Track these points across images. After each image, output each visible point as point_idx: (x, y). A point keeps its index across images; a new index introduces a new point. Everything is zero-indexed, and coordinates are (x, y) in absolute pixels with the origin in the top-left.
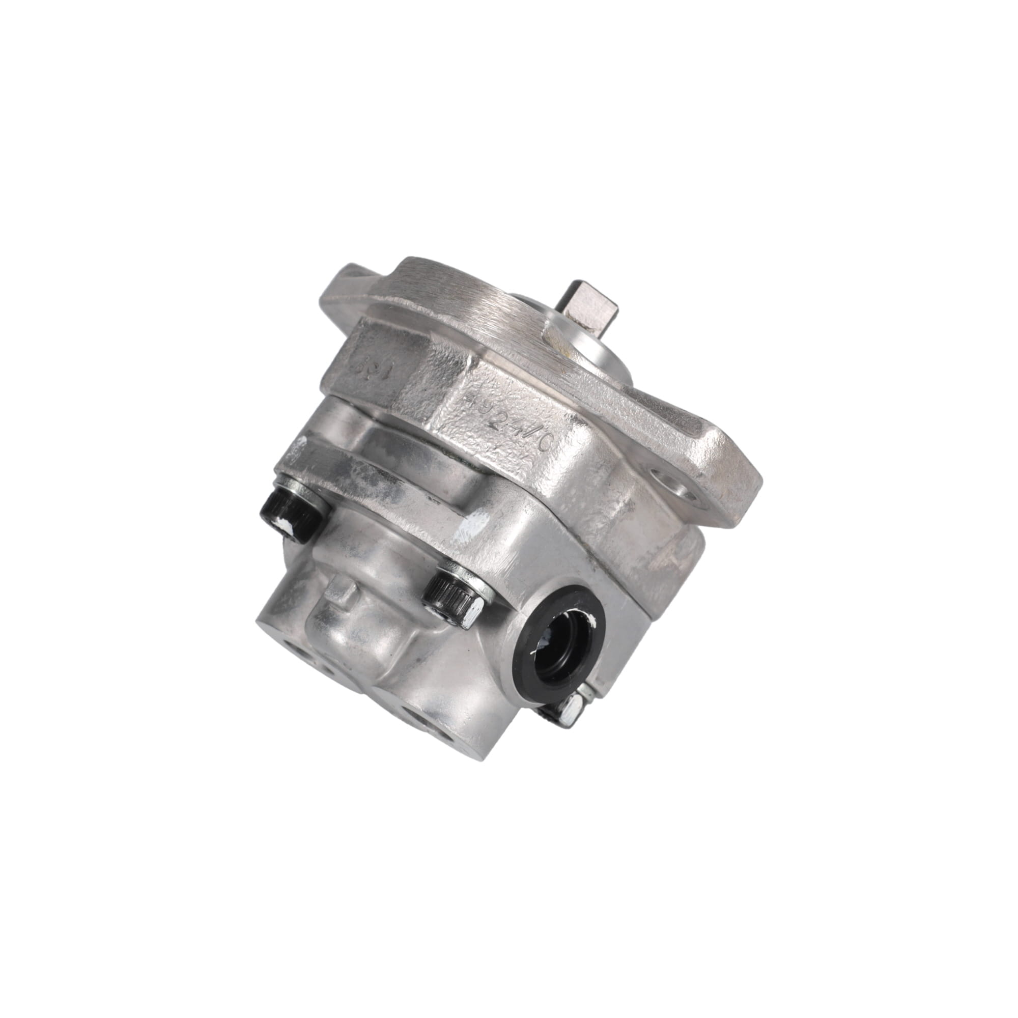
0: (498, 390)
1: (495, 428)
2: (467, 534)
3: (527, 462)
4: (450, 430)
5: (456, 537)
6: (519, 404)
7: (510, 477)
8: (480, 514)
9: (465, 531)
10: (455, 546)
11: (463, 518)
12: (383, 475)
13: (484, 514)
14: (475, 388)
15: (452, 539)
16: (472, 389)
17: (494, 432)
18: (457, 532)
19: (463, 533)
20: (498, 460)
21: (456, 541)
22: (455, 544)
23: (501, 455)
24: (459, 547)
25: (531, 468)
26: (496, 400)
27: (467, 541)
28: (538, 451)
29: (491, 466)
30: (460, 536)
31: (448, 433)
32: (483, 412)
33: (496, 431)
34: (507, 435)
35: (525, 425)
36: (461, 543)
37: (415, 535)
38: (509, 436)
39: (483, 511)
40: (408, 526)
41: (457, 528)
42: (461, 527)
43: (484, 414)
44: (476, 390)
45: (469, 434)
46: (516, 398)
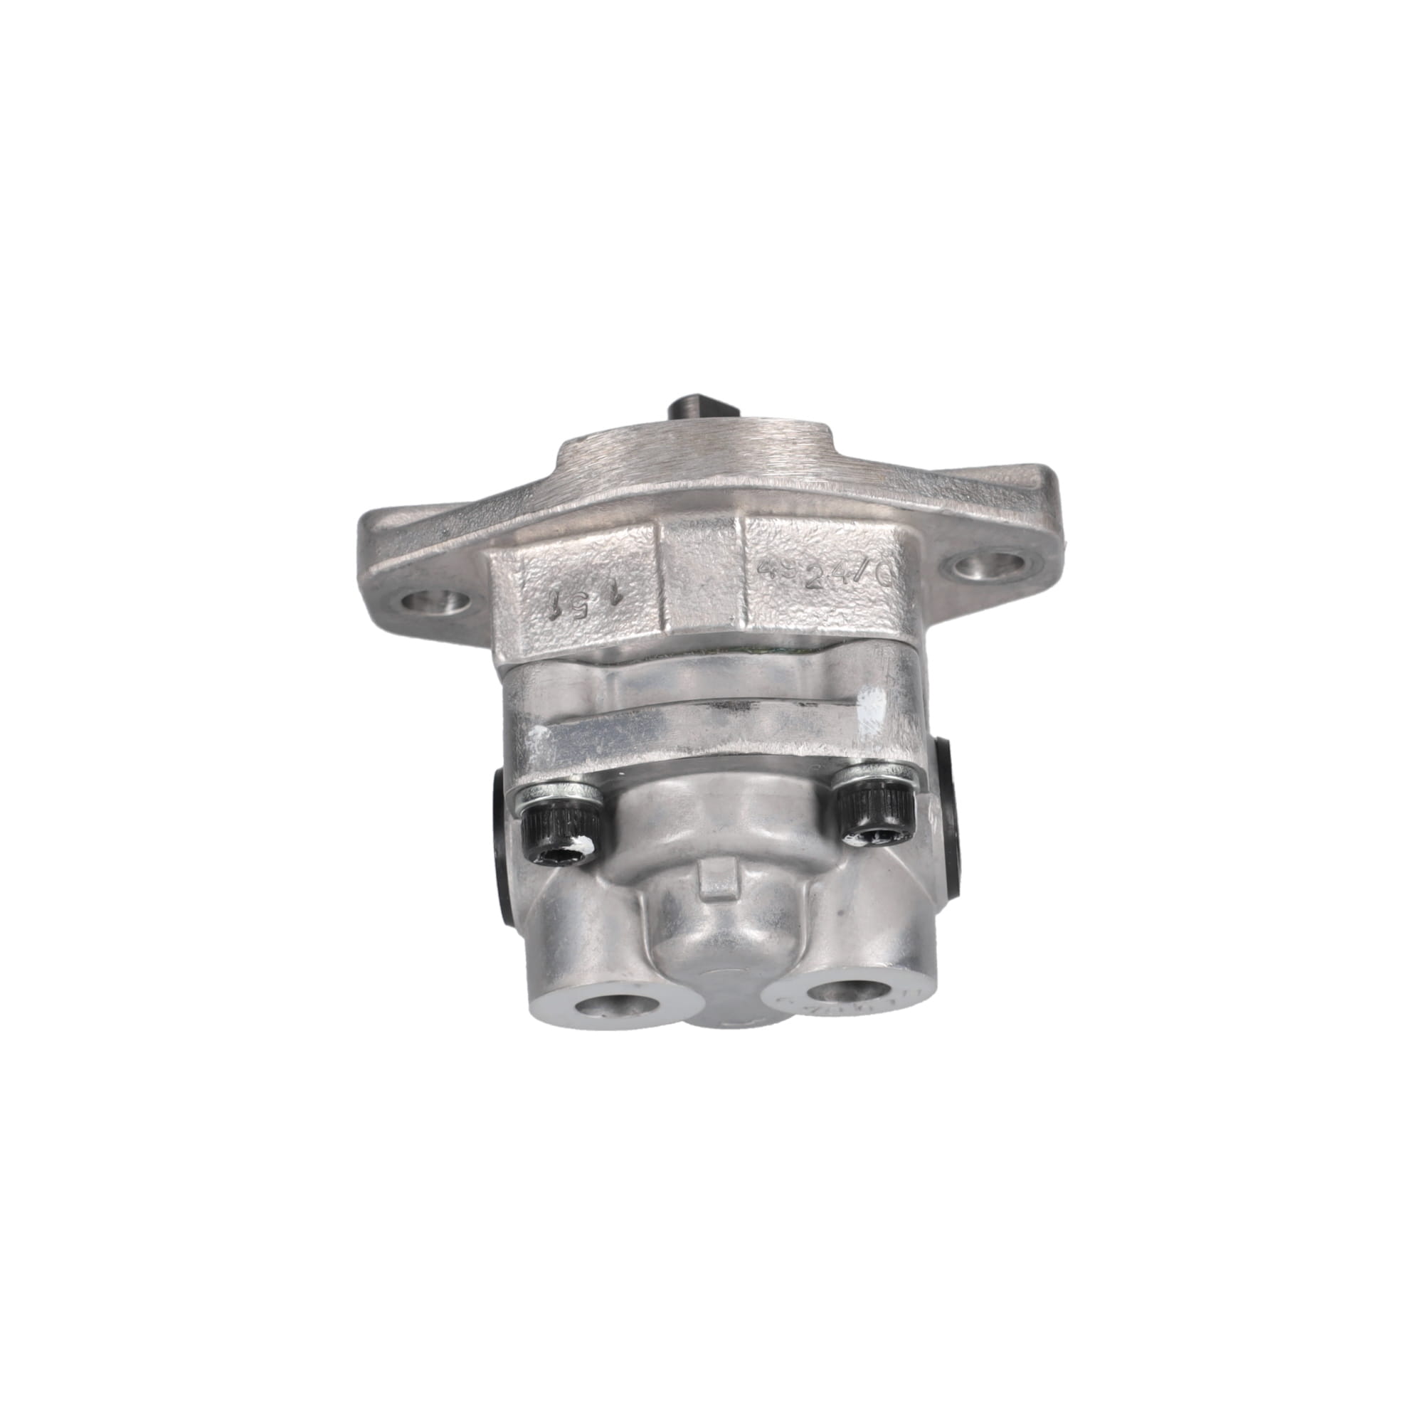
0: (789, 543)
1: (817, 588)
2: (873, 721)
3: (881, 607)
4: (768, 615)
5: (863, 732)
6: (825, 546)
7: (872, 633)
8: (869, 692)
9: (868, 720)
10: (870, 743)
11: (854, 707)
12: (724, 707)
13: (874, 691)
14: (762, 553)
15: (861, 737)
16: (758, 556)
17: (819, 592)
18: (861, 726)
19: (867, 723)
20: (847, 620)
21: (866, 736)
22: (869, 741)
23: (846, 614)
24: (875, 742)
25: (889, 611)
26: (796, 555)
27: (879, 730)
28: (884, 588)
29: (842, 632)
30: (866, 728)
31: (768, 620)
32: (792, 576)
33: (821, 590)
34: (837, 587)
35: (848, 566)
36: (875, 736)
37: (816, 754)
38: (840, 588)
39: (870, 688)
40: (801, 748)
41: (856, 722)
42: (860, 718)
43: (794, 577)
44: (765, 555)
45: (794, 608)
46: (817, 542)
